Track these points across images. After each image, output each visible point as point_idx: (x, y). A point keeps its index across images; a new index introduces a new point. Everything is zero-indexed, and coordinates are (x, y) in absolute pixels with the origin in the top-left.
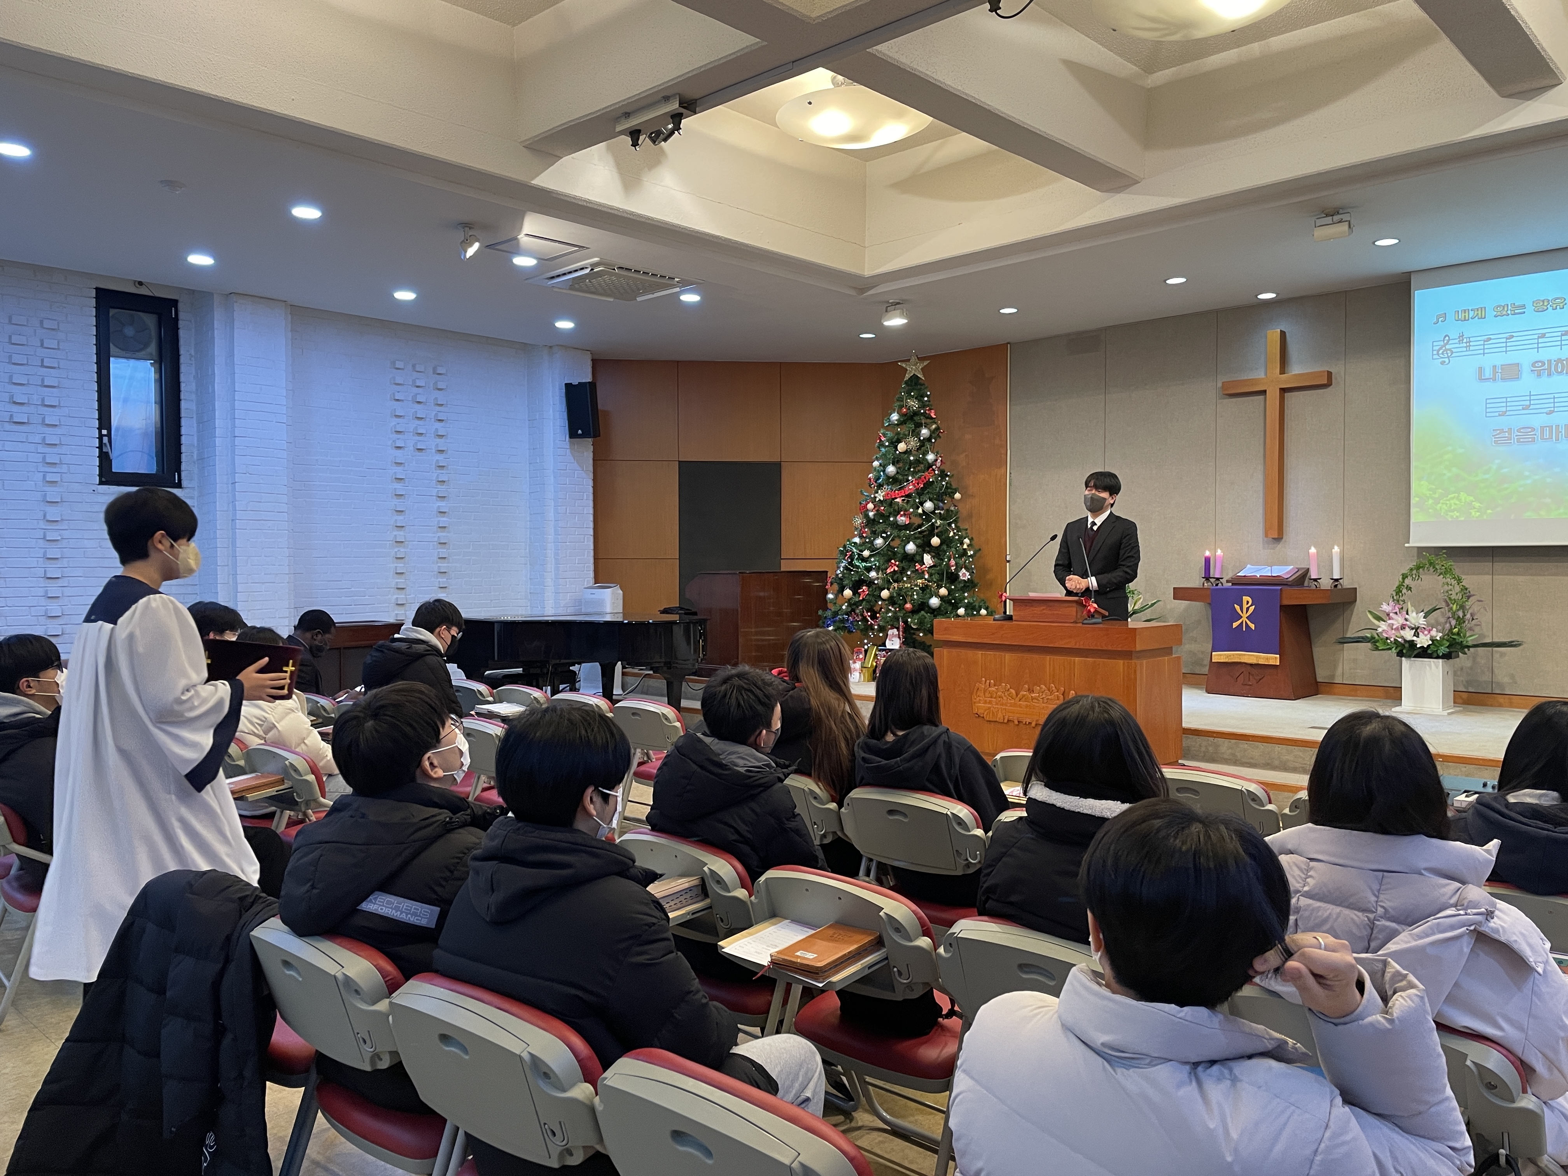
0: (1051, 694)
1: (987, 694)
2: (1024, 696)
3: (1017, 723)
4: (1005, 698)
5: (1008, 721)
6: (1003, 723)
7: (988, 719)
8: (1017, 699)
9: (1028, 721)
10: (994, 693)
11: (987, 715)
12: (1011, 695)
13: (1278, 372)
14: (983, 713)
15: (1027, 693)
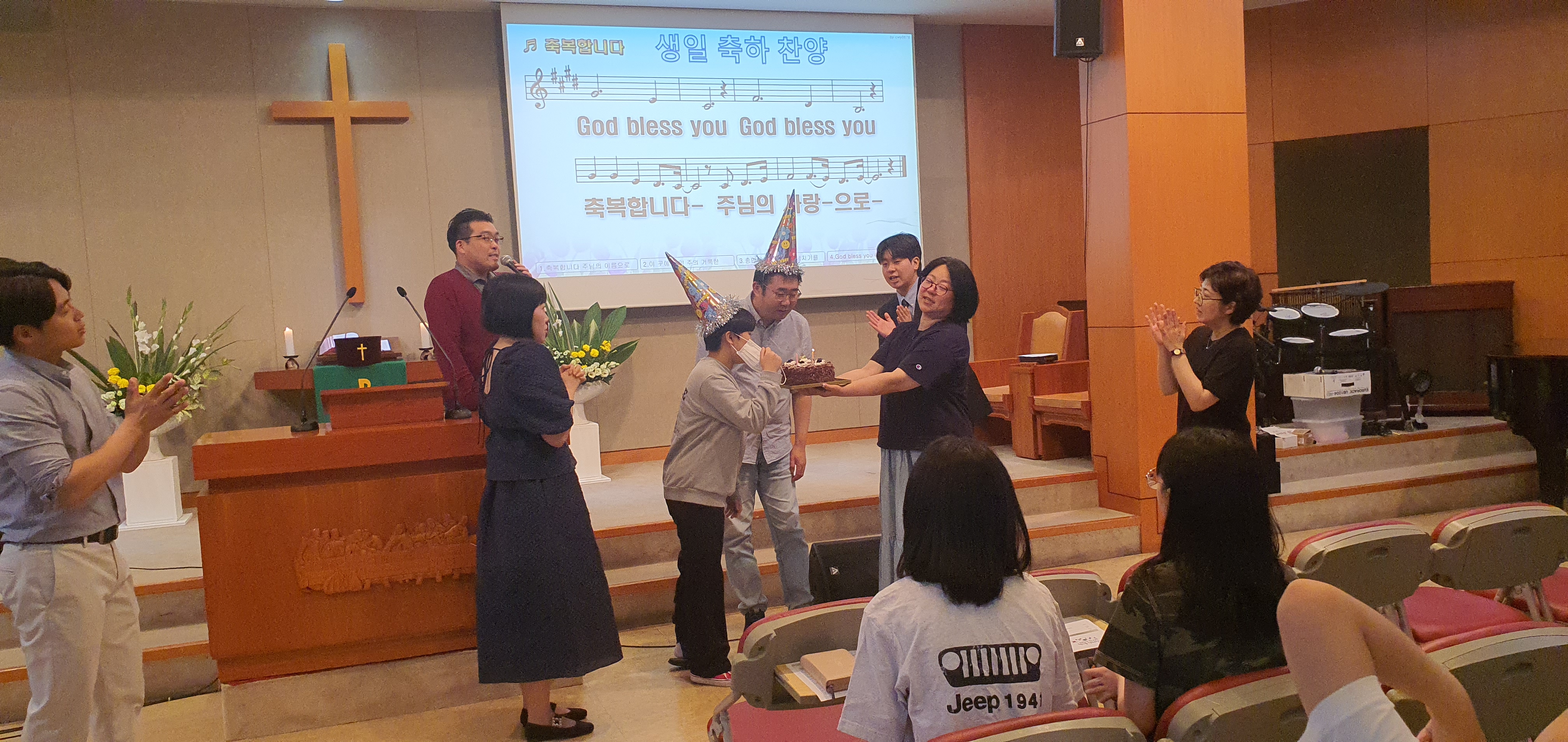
1: (325, 554)
2: (398, 541)
4: (364, 552)
6: (363, 591)
7: (331, 590)
8: (386, 549)
10: (340, 548)
11: (328, 586)
12: (373, 545)
13: (348, 98)
14: (322, 585)
15: (404, 535)
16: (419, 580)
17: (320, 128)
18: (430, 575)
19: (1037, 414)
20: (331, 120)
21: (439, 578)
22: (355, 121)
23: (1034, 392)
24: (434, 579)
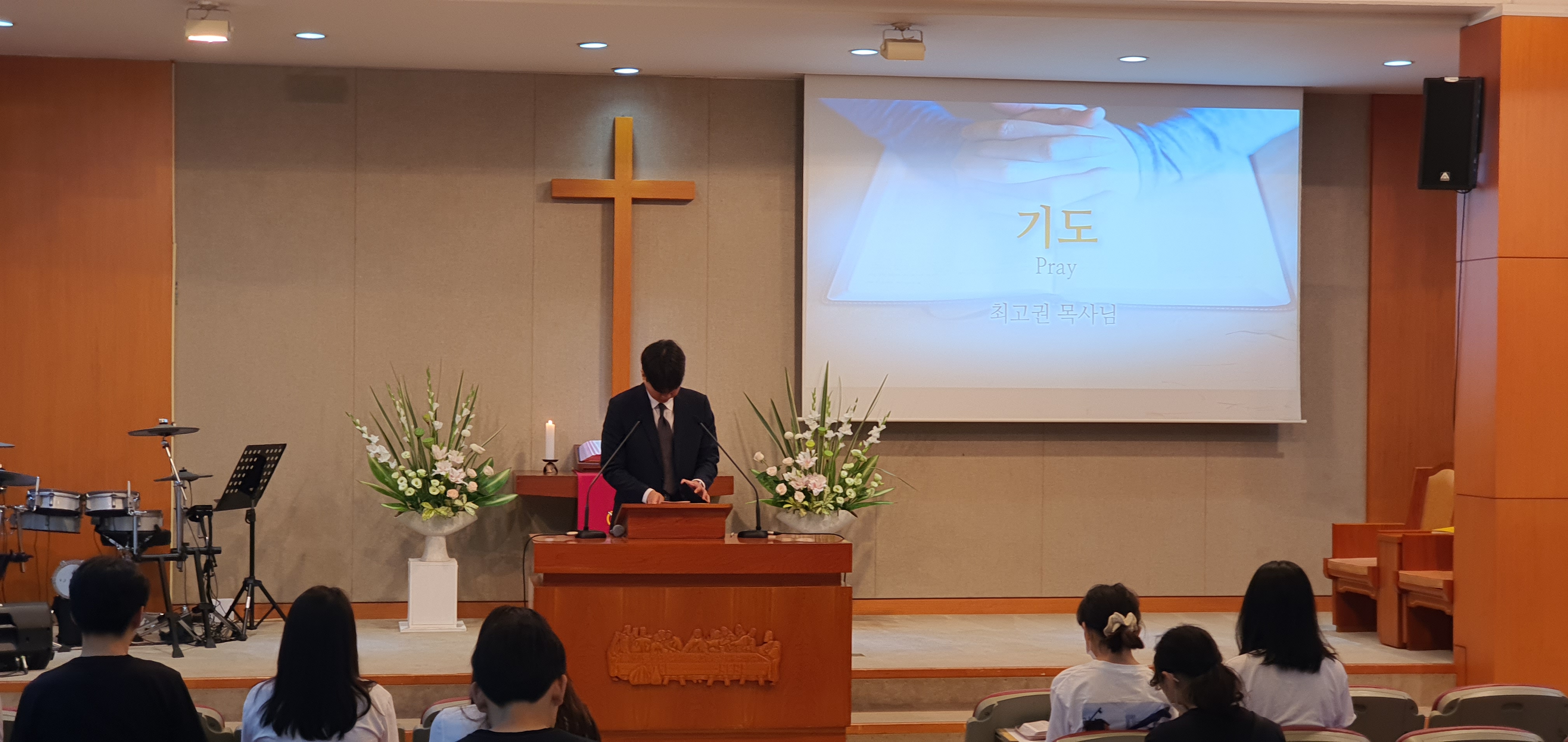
0: (738, 637)
1: (634, 647)
2: (696, 644)
3: (683, 682)
4: (666, 650)
5: (670, 681)
6: (662, 685)
7: (636, 682)
8: (684, 649)
9: (703, 678)
10: (646, 644)
11: (634, 678)
12: (674, 645)
13: (630, 175)
14: (629, 675)
15: (700, 639)
16: (710, 682)
17: (598, 206)
18: (720, 678)
19: (1403, 593)
20: (612, 200)
21: (727, 683)
22: (635, 201)
23: (1401, 568)
24: (723, 682)
